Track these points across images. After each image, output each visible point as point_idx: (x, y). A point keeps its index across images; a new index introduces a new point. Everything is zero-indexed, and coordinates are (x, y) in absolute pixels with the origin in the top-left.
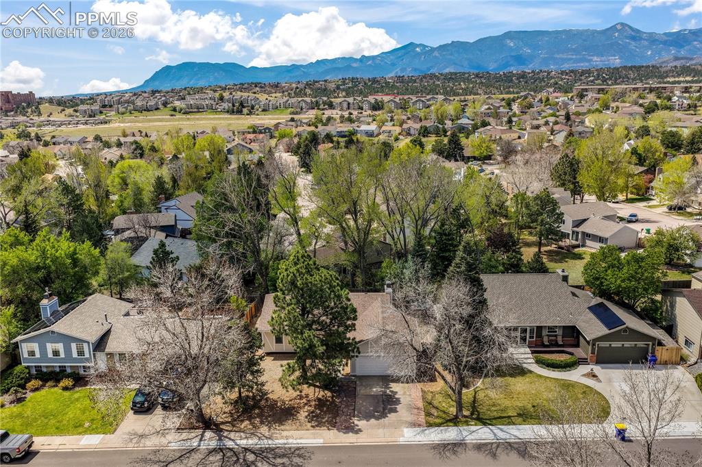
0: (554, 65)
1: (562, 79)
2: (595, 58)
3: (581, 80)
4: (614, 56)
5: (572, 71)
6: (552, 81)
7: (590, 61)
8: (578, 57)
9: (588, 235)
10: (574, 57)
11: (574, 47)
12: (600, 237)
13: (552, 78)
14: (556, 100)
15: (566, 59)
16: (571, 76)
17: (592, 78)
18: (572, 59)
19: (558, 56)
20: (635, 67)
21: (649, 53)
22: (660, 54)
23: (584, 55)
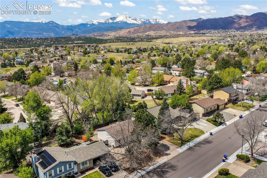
0: (29, 35)
1: (38, 41)
2: (45, 33)
3: (45, 42)
4: (52, 33)
5: (41, 38)
6: (34, 42)
7: (43, 34)
8: (38, 32)
9: (134, 95)
10: (36, 32)
11: (35, 29)
12: (138, 95)
13: (34, 41)
14: (49, 50)
15: (33, 33)
16: (41, 40)
17: (49, 41)
18: (36, 33)
19: (30, 32)
20: (63, 37)
21: (63, 32)
22: (67, 33)
23: (40, 32)
